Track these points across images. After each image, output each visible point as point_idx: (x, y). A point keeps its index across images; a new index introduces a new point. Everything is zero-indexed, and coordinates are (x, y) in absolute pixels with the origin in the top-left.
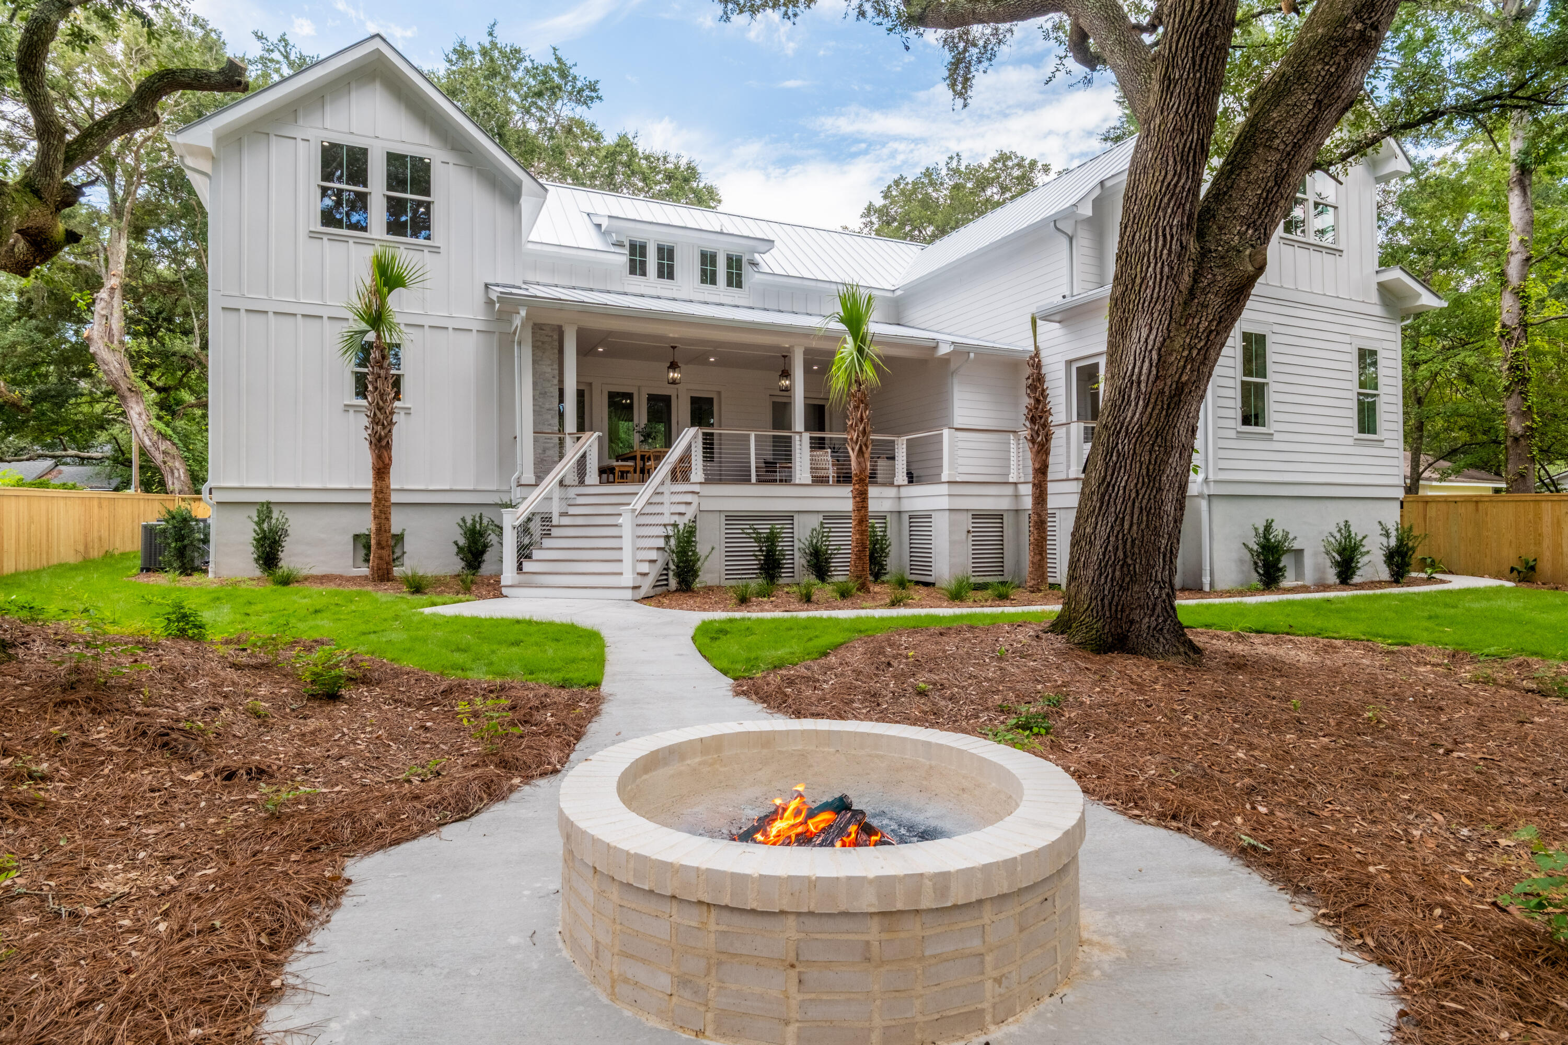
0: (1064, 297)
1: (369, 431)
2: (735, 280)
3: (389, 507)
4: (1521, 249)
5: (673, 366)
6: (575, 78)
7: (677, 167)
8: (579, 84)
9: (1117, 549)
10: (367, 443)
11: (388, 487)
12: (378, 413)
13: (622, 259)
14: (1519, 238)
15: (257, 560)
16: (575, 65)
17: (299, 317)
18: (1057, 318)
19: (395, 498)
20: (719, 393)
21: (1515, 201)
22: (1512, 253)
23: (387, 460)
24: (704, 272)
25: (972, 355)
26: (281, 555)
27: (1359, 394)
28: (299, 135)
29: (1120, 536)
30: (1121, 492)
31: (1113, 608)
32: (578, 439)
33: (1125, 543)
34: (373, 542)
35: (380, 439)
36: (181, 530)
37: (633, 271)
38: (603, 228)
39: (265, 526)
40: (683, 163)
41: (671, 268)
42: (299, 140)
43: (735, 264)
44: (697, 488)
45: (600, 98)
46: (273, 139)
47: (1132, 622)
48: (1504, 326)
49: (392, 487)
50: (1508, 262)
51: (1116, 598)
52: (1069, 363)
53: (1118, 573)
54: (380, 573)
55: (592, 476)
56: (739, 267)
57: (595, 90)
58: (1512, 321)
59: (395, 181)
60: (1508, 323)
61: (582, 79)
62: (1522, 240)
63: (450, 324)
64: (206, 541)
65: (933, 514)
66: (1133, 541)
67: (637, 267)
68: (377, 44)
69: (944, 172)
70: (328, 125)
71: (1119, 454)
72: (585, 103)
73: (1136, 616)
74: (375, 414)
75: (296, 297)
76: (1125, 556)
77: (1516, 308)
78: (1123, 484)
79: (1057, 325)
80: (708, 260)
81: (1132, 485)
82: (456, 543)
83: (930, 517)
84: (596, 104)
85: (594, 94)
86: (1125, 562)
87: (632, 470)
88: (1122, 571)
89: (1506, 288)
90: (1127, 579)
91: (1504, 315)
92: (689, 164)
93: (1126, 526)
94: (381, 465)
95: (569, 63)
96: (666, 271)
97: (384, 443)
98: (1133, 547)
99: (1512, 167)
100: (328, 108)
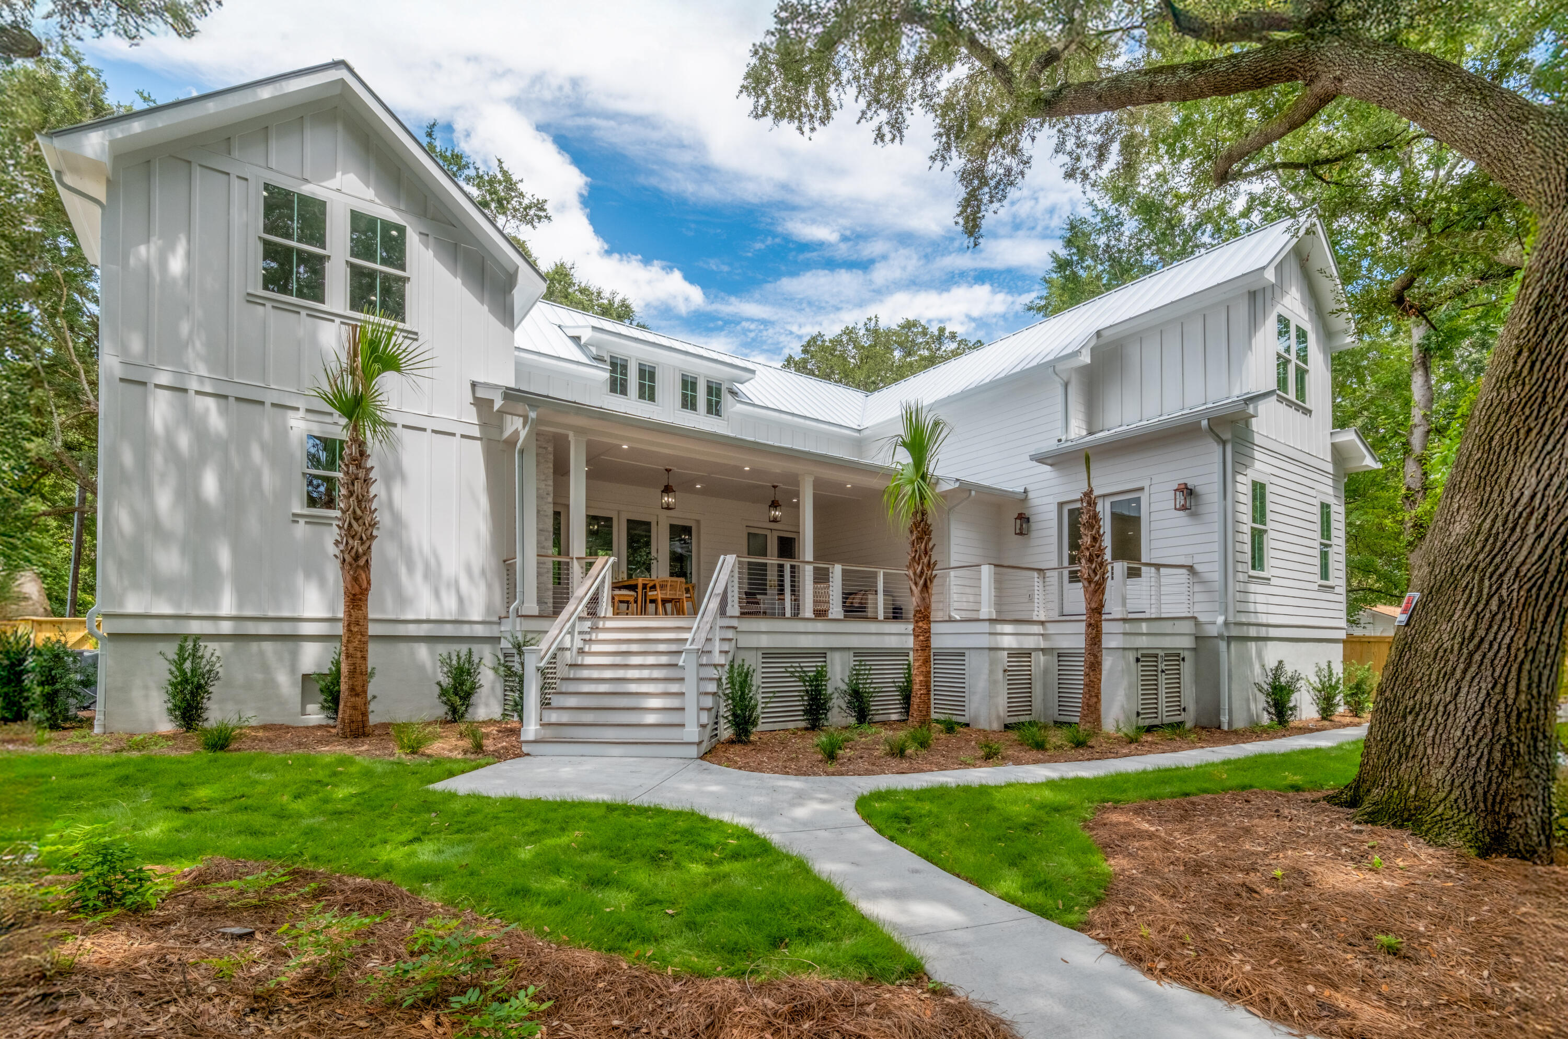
0: (1060, 441)
1: (342, 547)
2: (714, 408)
3: (366, 643)
4: (1424, 422)
5: (667, 490)
6: (521, 195)
7: (611, 304)
8: (526, 202)
9: (1497, 721)
10: (338, 563)
11: (365, 618)
12: (353, 522)
13: (603, 375)
14: (1422, 412)
15: (170, 711)
16: (521, 181)
17: (232, 400)
18: (1049, 461)
19: (373, 629)
20: (698, 522)
21: (1418, 380)
22: (1415, 426)
23: (365, 585)
24: (684, 396)
25: (973, 493)
26: (206, 703)
27: (1321, 544)
28: (234, 170)
29: (1502, 705)
30: (1503, 651)
31: (1490, 798)
32: (590, 565)
33: (1508, 716)
34: (343, 687)
35: (357, 557)
36: (51, 669)
37: (613, 390)
38: (583, 342)
39: (188, 665)
40: (617, 300)
41: (652, 389)
42: (233, 178)
43: (714, 391)
44: (735, 623)
45: (548, 218)
46: (197, 172)
47: (1511, 817)
48: (1408, 489)
49: (371, 616)
50: (1411, 433)
51: (1494, 786)
52: (1061, 505)
53: (1497, 756)
54: (354, 726)
55: (605, 608)
56: (718, 395)
57: (542, 209)
58: (1416, 485)
59: (362, 248)
60: (1412, 486)
61: (529, 196)
62: (1425, 415)
63: (429, 425)
64: (89, 683)
65: (967, 652)
66: (1519, 715)
67: (618, 386)
68: (343, 74)
69: (862, 332)
70: (273, 164)
71: (1501, 602)
72: (531, 222)
73: (1516, 808)
74: (350, 525)
75: (227, 375)
76: (1510, 733)
77: (1418, 474)
78: (1507, 640)
79: (1048, 468)
80: (688, 384)
81: (1521, 643)
82: (439, 684)
83: (963, 655)
84: (542, 226)
85: (542, 214)
86: (1507, 738)
87: (632, 599)
88: (1502, 751)
89: (1410, 456)
90: (1510, 762)
91: (1408, 479)
92: (623, 301)
93: (1511, 692)
94: (357, 590)
95: (515, 178)
96: (648, 392)
97: (362, 562)
98: (1518, 721)
99: (1415, 351)
100: (273, 144)
